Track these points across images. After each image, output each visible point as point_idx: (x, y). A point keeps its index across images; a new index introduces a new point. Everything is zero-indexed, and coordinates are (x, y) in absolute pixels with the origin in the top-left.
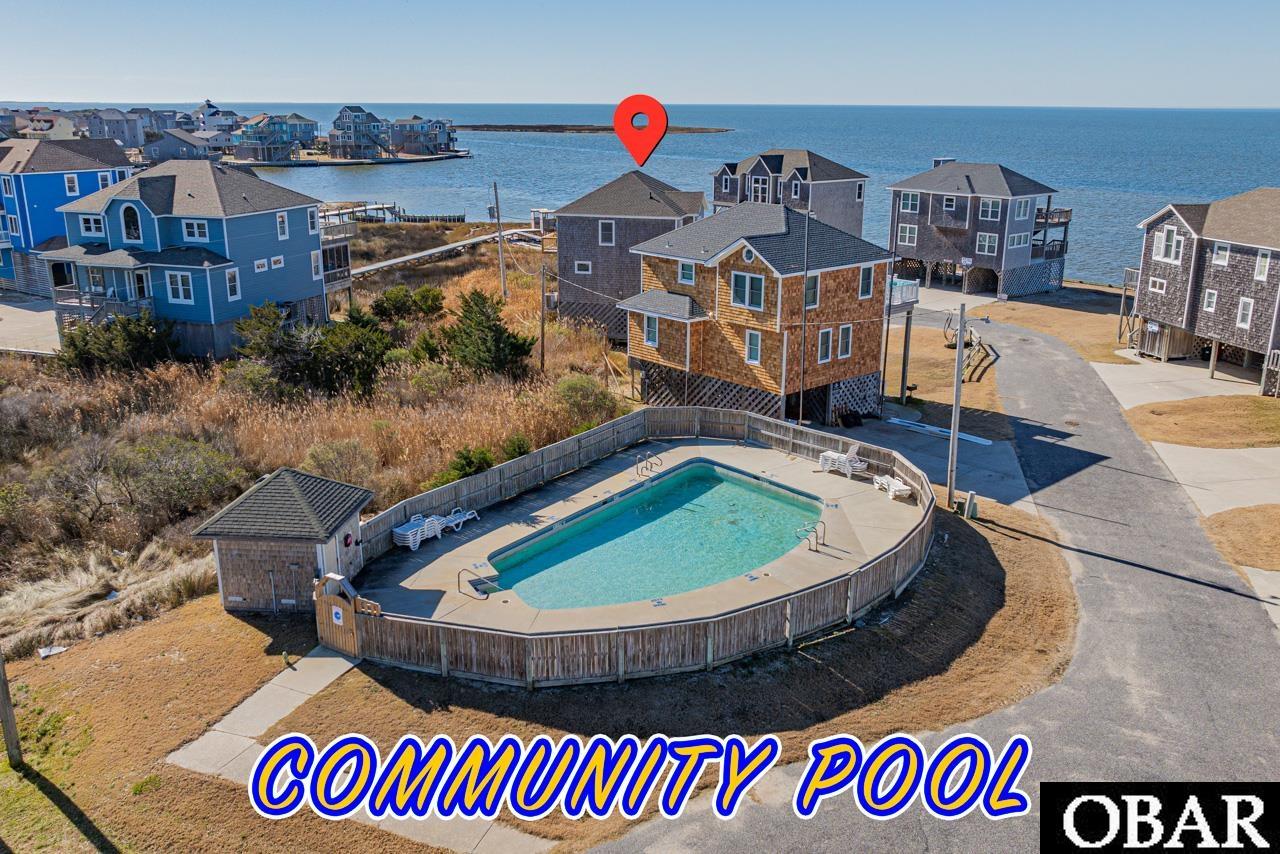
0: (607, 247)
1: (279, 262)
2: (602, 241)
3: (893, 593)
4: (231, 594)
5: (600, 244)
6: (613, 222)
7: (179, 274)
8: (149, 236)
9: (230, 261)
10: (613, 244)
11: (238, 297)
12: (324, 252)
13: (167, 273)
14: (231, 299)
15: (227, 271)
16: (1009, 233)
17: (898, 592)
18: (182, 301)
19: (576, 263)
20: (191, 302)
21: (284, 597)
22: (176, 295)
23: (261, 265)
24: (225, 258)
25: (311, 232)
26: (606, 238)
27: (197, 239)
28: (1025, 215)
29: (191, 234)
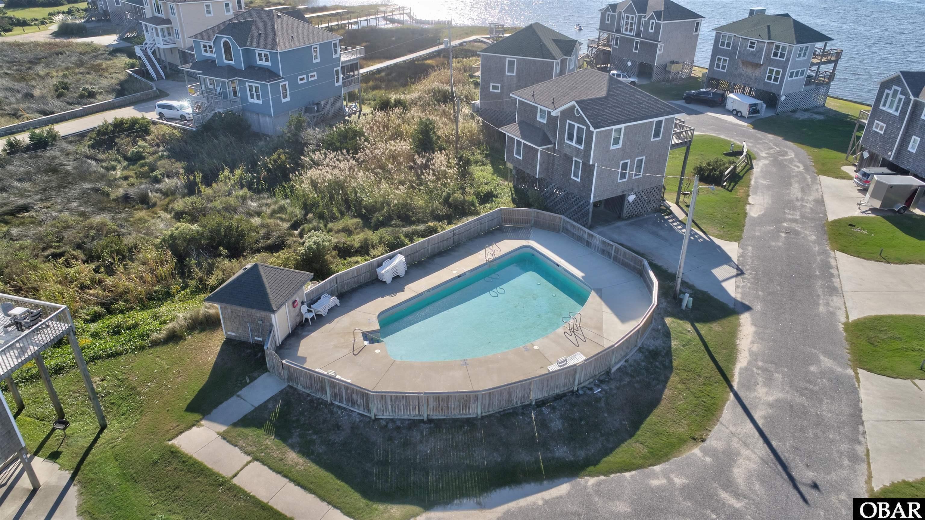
0: (511, 76)
1: (314, 76)
2: (508, 72)
3: (610, 370)
4: (229, 331)
5: (507, 73)
6: (515, 60)
7: (254, 85)
8: (238, 61)
9: (282, 78)
10: (515, 74)
11: (288, 99)
12: (343, 67)
13: (247, 84)
14: (284, 101)
15: (281, 84)
16: (790, 69)
17: (613, 370)
18: (255, 101)
19: (491, 84)
20: (260, 102)
21: (256, 336)
22: (252, 97)
23: (303, 79)
24: (280, 76)
25: (335, 56)
26: (511, 70)
27: (264, 63)
28: (804, 56)
29: (261, 60)
